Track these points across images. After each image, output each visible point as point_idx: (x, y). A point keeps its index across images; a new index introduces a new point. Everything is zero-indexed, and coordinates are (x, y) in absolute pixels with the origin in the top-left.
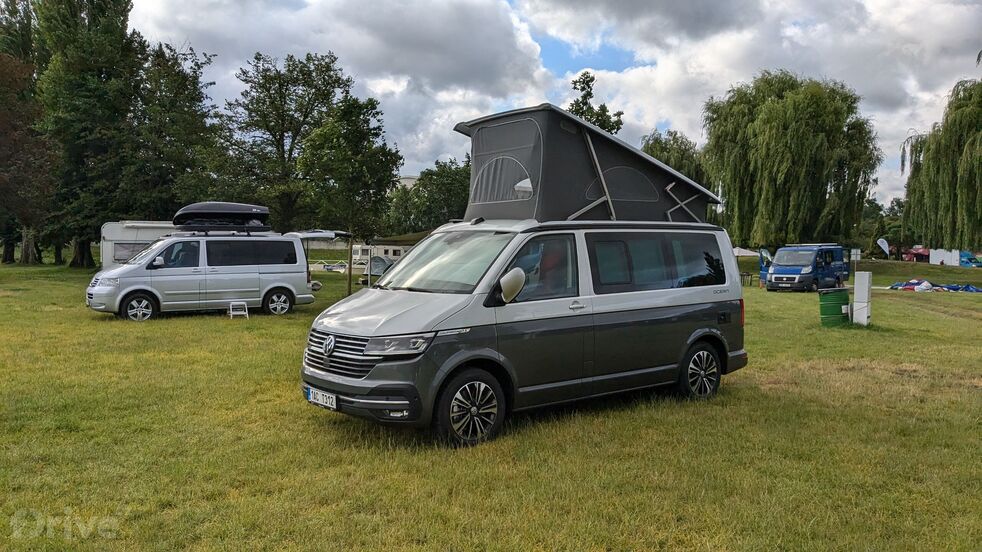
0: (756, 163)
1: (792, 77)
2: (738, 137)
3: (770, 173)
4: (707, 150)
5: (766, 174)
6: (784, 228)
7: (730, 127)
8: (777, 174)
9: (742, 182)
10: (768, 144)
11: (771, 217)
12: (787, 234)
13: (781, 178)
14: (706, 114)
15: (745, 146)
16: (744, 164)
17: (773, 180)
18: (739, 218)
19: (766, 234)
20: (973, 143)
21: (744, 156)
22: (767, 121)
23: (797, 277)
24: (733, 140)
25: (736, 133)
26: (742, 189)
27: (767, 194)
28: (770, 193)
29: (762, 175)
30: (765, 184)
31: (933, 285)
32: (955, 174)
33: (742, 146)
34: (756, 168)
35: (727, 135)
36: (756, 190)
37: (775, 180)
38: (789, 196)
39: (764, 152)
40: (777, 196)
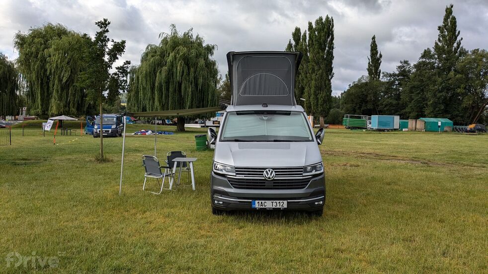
0: (51, 71)
1: (65, 28)
2: (39, 56)
3: (59, 76)
4: (19, 61)
5: (57, 77)
6: (67, 105)
7: (33, 49)
8: (63, 78)
9: (42, 80)
10: (57, 62)
11: (60, 99)
12: (69, 108)
13: (64, 80)
14: (16, 40)
15: (44, 61)
16: (43, 71)
17: (60, 80)
18: (41, 99)
19: (58, 107)
20: (160, 72)
21: (43, 67)
22: (56, 50)
23: (110, 130)
24: (36, 57)
25: (37, 53)
26: (42, 84)
27: (57, 88)
28: (59, 87)
29: (54, 78)
30: (56, 82)
31: (153, 132)
32: (154, 85)
33: (41, 61)
34: (50, 73)
35: (32, 54)
36: (51, 85)
37: (62, 80)
38: (69, 90)
39: (55, 65)
40: (62, 89)
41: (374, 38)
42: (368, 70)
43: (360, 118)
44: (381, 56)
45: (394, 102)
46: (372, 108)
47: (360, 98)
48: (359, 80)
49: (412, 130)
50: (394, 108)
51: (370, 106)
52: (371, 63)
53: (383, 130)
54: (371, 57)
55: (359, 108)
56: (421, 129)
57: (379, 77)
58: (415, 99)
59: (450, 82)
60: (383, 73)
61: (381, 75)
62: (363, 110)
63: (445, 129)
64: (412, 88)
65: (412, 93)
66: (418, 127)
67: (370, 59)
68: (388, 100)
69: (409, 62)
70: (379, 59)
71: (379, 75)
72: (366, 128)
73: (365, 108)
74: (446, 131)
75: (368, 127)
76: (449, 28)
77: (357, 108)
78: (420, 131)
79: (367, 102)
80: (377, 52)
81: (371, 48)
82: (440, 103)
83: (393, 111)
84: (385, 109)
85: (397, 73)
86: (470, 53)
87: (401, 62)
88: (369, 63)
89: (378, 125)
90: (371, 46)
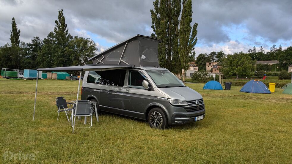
41: (13, 19)
42: (11, 39)
43: (13, 71)
44: (19, 31)
45: (32, 61)
46: (15, 64)
47: (6, 57)
48: (6, 46)
49: (50, 79)
50: (32, 65)
51: (13, 63)
52: (13, 35)
53: (32, 79)
54: (13, 31)
55: (5, 64)
56: (55, 78)
57: (18, 45)
58: (46, 60)
59: (66, 52)
60: (22, 43)
61: (20, 44)
62: (8, 66)
63: (66, 78)
64: (44, 53)
65: (45, 57)
66: (53, 76)
67: (12, 32)
68: (27, 60)
69: (39, 38)
70: (18, 33)
71: (19, 44)
72: (18, 78)
73: (10, 64)
74: (67, 79)
75: (19, 77)
76: (62, 22)
77: (4, 64)
78: (54, 79)
79: (11, 60)
80: (16, 29)
81: (12, 25)
82: (60, 64)
83: (31, 67)
84: (26, 65)
85: (32, 43)
86: (73, 37)
87: (34, 38)
88: (11, 35)
89: (29, 76)
90: (12, 24)
